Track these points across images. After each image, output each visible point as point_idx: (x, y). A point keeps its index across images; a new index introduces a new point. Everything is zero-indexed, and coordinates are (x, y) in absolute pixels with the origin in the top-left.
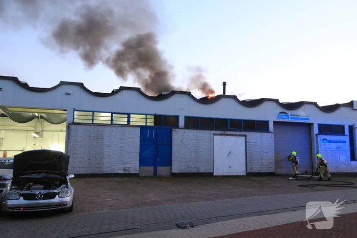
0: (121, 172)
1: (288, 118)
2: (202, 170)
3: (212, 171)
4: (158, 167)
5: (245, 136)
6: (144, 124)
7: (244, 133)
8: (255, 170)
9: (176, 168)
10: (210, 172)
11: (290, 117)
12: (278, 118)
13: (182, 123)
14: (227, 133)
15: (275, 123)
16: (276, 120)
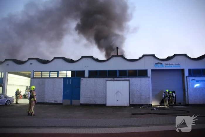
0: (53, 102)
1: (163, 67)
2: (99, 102)
3: (105, 103)
4: (73, 100)
5: (129, 80)
6: (66, 76)
7: (128, 79)
8: (136, 103)
9: (83, 101)
10: (103, 103)
11: (164, 66)
12: (155, 67)
13: (87, 74)
14: (115, 79)
15: (152, 70)
16: (153, 69)
